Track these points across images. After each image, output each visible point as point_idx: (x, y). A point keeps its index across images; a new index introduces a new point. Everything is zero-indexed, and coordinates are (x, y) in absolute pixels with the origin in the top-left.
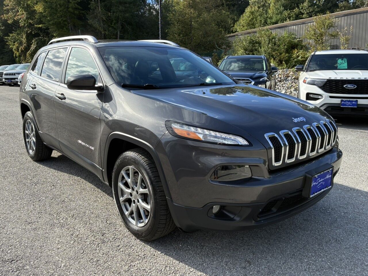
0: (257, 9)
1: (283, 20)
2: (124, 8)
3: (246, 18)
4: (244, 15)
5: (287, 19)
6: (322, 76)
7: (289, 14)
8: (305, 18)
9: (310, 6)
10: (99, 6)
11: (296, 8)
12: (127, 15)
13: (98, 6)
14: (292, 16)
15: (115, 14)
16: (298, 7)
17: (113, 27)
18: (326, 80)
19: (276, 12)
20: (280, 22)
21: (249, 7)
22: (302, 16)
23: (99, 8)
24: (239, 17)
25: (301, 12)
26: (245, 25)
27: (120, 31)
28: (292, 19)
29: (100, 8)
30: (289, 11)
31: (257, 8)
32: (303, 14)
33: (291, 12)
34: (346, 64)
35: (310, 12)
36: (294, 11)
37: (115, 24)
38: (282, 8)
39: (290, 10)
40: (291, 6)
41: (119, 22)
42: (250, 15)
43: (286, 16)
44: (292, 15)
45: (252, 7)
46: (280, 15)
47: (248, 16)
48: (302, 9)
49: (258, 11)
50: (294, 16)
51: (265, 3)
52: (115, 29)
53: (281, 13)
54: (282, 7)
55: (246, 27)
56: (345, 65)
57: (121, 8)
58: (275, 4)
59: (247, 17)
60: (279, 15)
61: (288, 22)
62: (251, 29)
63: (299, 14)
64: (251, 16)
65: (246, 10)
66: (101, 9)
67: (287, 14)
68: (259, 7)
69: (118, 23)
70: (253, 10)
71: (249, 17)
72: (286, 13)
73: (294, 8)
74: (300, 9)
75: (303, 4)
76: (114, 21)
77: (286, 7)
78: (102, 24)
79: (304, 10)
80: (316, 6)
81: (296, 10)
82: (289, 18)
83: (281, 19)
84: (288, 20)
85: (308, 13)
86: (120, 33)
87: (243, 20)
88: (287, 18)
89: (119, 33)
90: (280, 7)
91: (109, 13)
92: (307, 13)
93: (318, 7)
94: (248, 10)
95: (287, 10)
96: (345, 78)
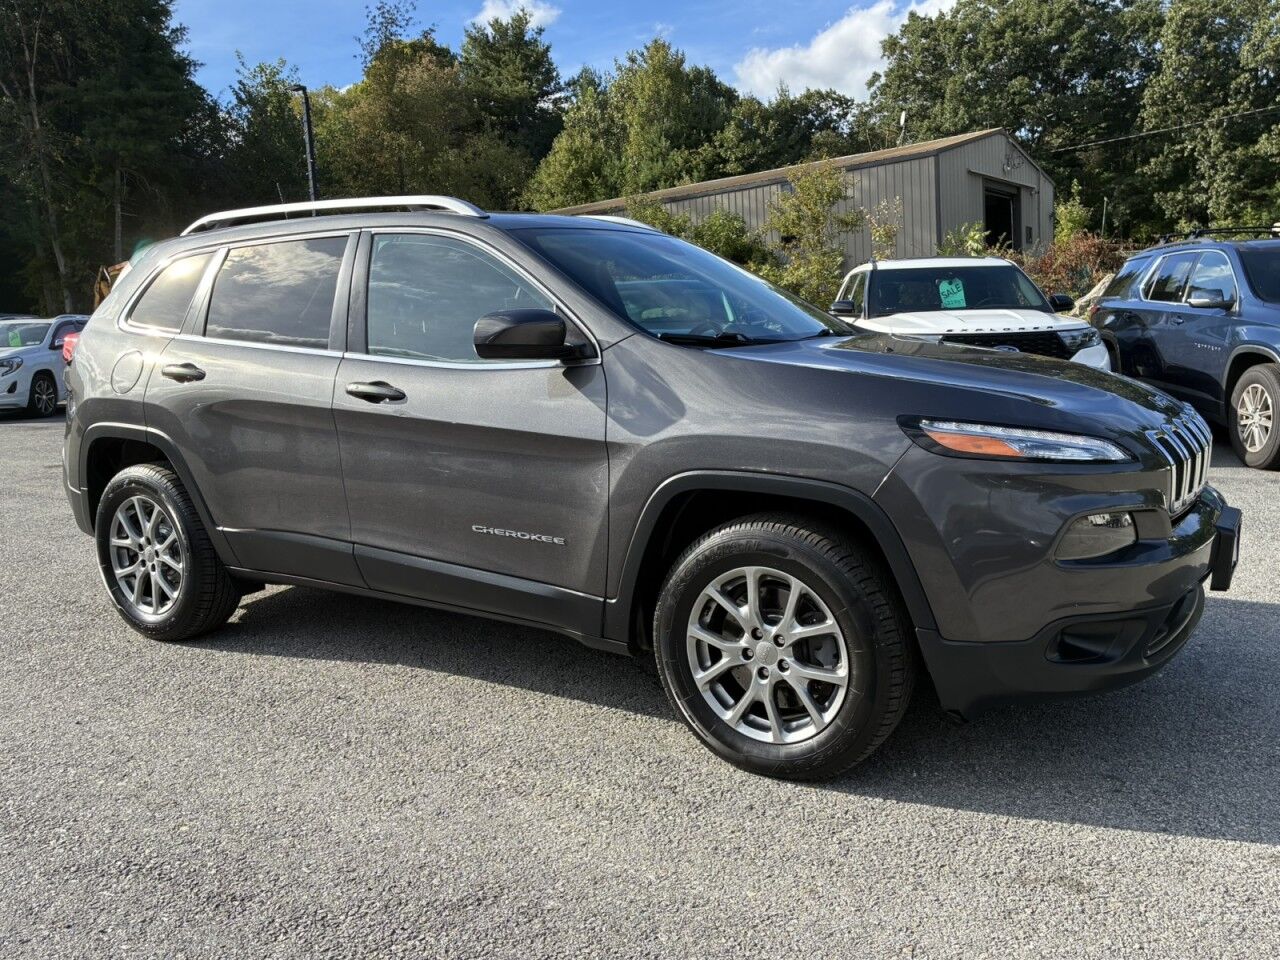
0: (590, 141)
1: (672, 178)
2: (135, 123)
3: (558, 167)
4: (550, 158)
5: (683, 174)
6: (927, 327)
7: (686, 161)
8: (731, 175)
9: (742, 140)
10: (35, 113)
11: (706, 144)
12: (151, 147)
13: (31, 114)
14: (696, 168)
15: (99, 142)
16: (710, 140)
17: (92, 186)
18: (941, 337)
19: (649, 153)
20: (663, 183)
21: (564, 134)
22: (724, 167)
23: (33, 120)
24: (534, 166)
25: (719, 155)
26: (555, 189)
27: (122, 203)
28: (695, 174)
29: (36, 119)
30: (686, 152)
31: (587, 137)
32: (725, 161)
33: (690, 154)
34: (962, 293)
35: (744, 157)
36: (698, 153)
37: (99, 179)
38: (665, 143)
39: (687, 148)
40: (688, 137)
41: (117, 172)
42: (570, 161)
43: (678, 165)
44: (694, 162)
45: (571, 136)
46: (660, 163)
47: (564, 162)
48: (721, 146)
49: (592, 148)
50: (701, 166)
51: (609, 126)
52: (100, 194)
53: (664, 156)
54: (663, 139)
55: (560, 198)
56: (960, 296)
57: (123, 122)
58: (642, 128)
59: (560, 164)
60: (657, 161)
61: (686, 186)
62: (576, 204)
63: (716, 163)
64: (574, 162)
65: (556, 145)
66: (41, 124)
67: (680, 161)
68: (594, 137)
69: (114, 172)
70: (577, 143)
71: (567, 166)
72: (678, 157)
73: (698, 144)
74: (715, 147)
75: (722, 132)
76: (97, 169)
77: (676, 140)
78: (47, 177)
79: (726, 151)
80: (758, 141)
81: (706, 150)
82: (689, 172)
83: (665, 174)
84: (687, 178)
85: (740, 160)
86: (122, 210)
87: (549, 175)
88: (681, 171)
89: (119, 210)
90: (660, 139)
91: (78, 138)
92: (737, 159)
93: (764, 143)
94: (561, 143)
95: (679, 148)
96: (987, 331)
